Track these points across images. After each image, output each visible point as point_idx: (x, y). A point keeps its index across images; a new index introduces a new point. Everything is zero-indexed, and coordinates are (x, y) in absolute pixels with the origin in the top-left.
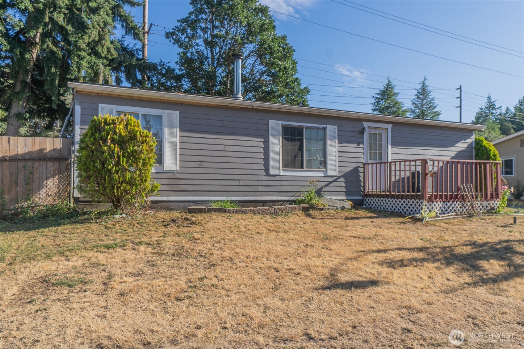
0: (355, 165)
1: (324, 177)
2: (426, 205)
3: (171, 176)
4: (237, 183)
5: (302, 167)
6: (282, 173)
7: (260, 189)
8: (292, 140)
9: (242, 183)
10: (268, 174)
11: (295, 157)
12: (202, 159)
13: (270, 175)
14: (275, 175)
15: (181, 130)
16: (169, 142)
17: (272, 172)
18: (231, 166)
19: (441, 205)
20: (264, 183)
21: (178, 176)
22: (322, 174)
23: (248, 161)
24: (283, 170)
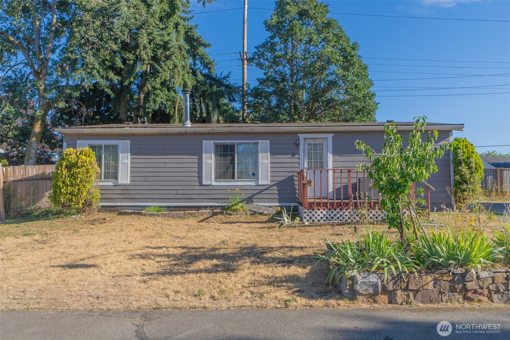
0: (290, 174)
1: (255, 186)
2: (305, 212)
3: (124, 187)
4: (175, 192)
5: (233, 177)
6: (214, 183)
7: (194, 196)
8: (225, 155)
9: (179, 192)
10: (201, 185)
11: (228, 169)
12: (147, 174)
13: (204, 185)
14: (208, 186)
15: (132, 154)
16: (122, 163)
17: (204, 182)
18: (170, 179)
19: (324, 212)
20: (198, 192)
21: (129, 188)
22: (253, 184)
23: (184, 174)
24: (215, 181)
